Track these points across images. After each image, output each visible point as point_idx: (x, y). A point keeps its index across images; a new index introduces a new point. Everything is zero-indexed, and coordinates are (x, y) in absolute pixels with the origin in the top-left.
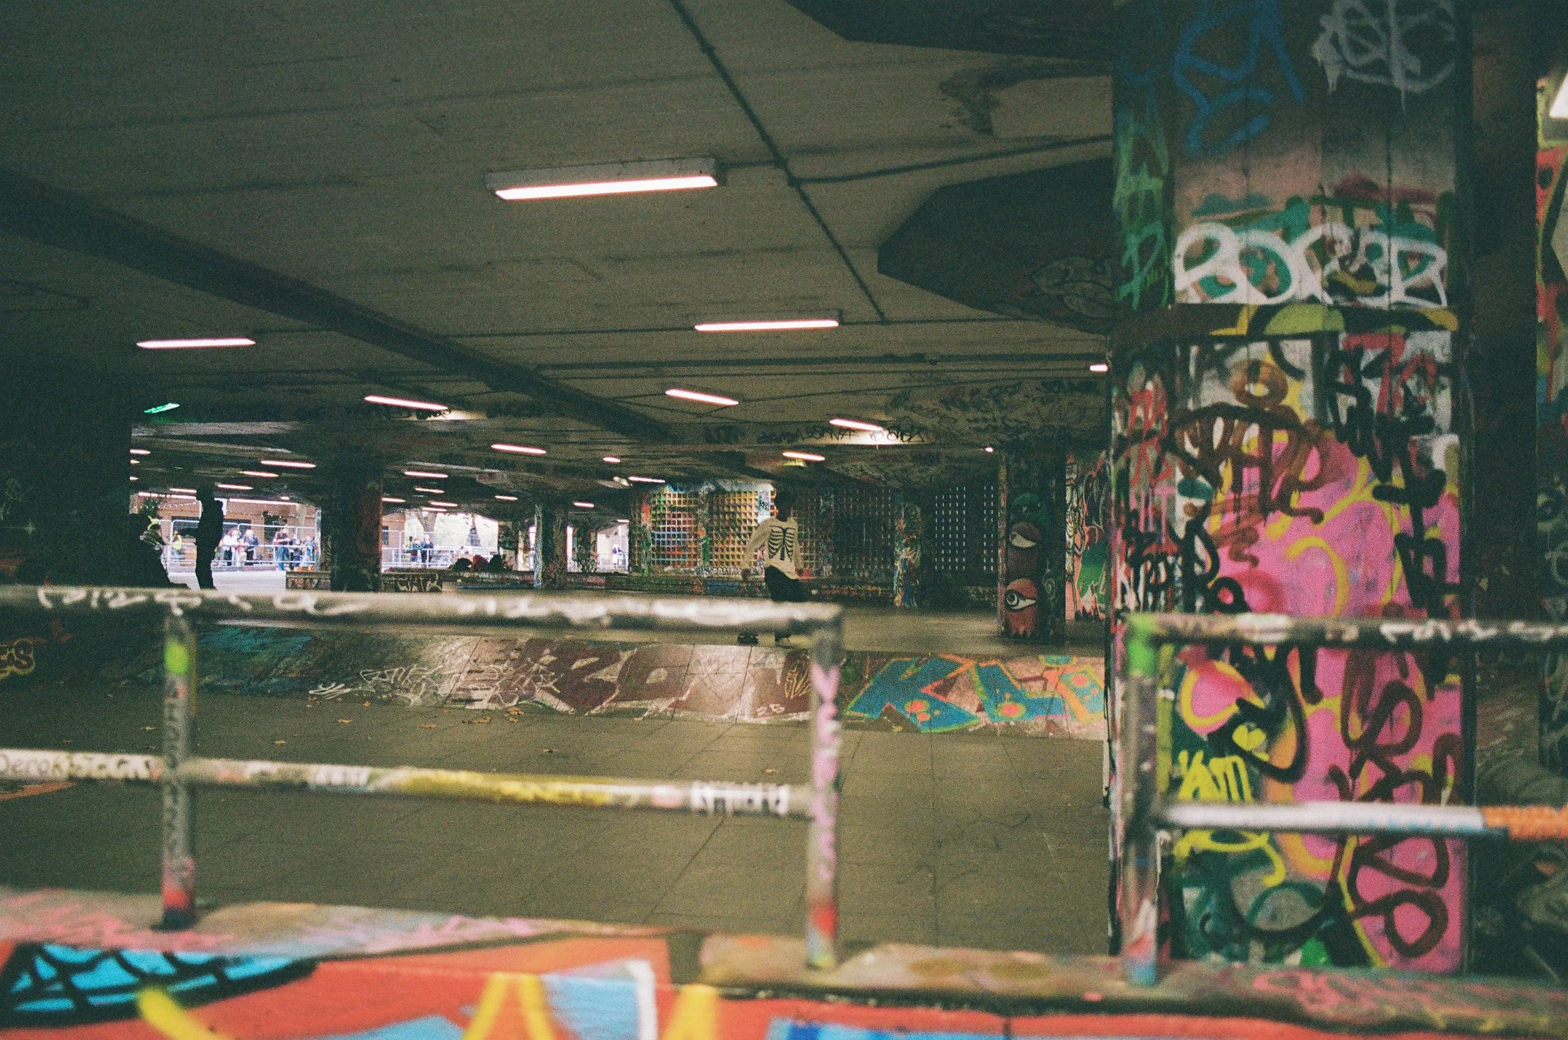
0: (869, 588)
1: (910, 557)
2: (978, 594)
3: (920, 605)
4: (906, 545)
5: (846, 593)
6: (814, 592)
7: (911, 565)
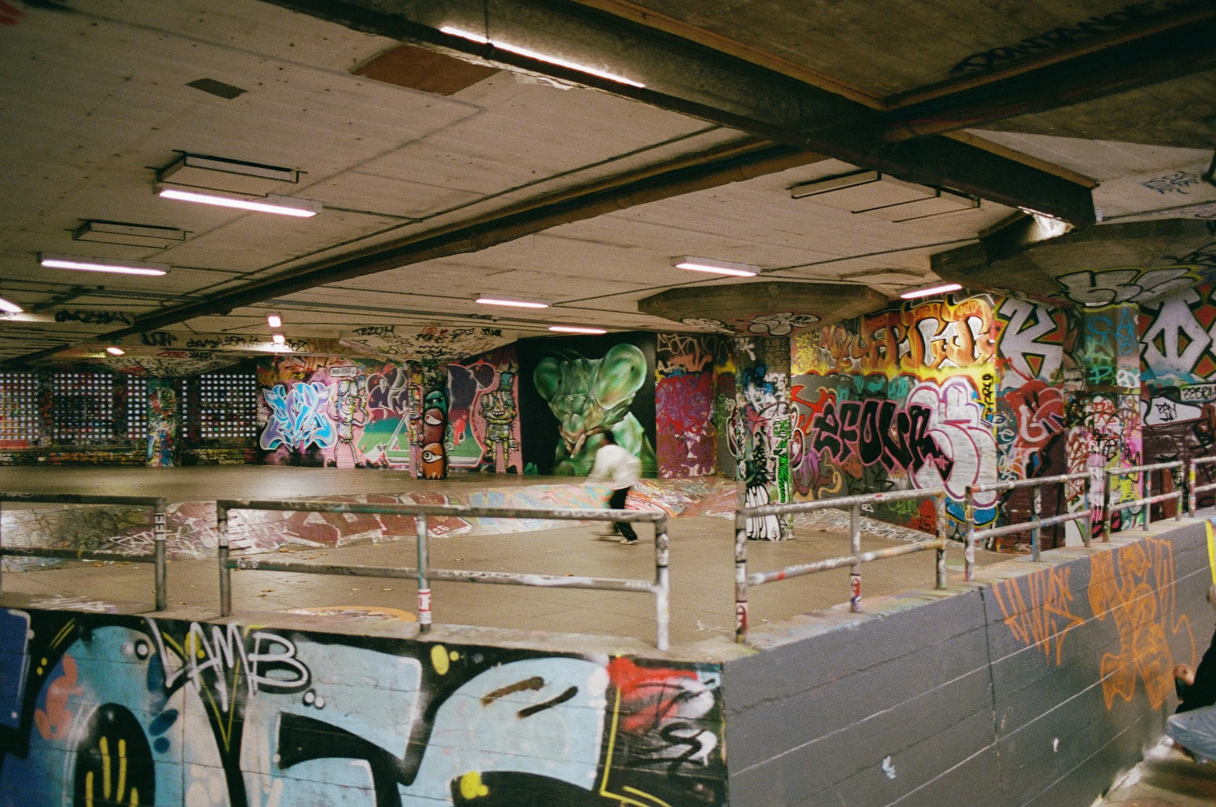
0: (100, 454)
1: (167, 429)
2: (208, 455)
3: (176, 465)
4: (163, 419)
5: (76, 459)
6: (41, 459)
7: (168, 434)
